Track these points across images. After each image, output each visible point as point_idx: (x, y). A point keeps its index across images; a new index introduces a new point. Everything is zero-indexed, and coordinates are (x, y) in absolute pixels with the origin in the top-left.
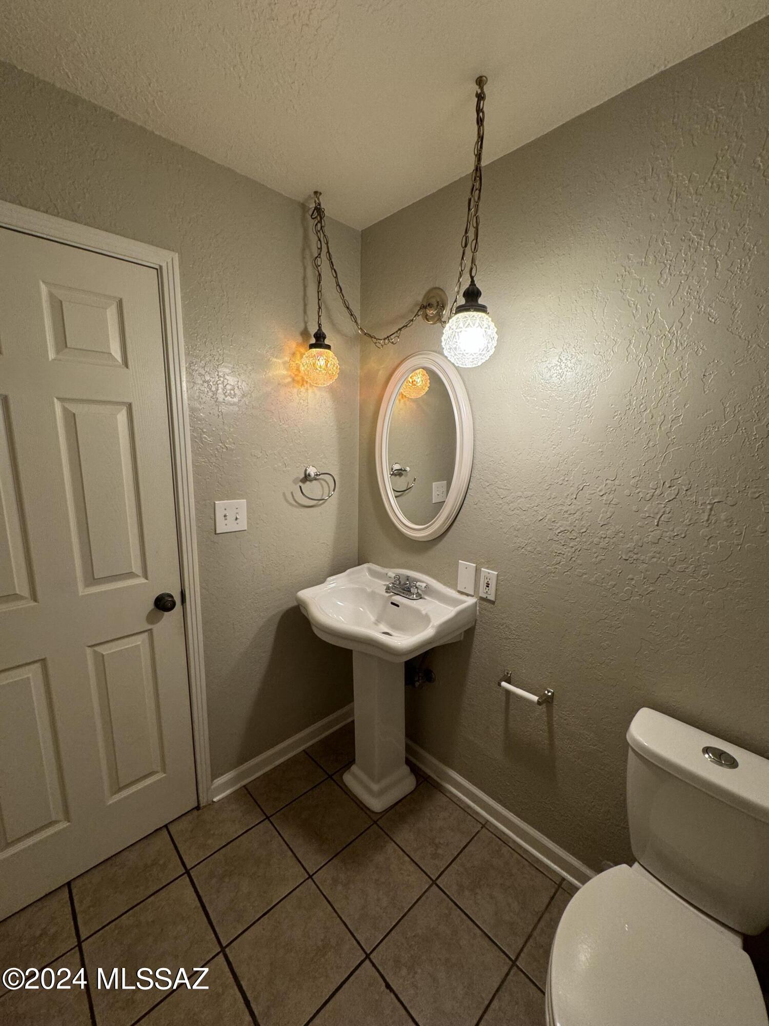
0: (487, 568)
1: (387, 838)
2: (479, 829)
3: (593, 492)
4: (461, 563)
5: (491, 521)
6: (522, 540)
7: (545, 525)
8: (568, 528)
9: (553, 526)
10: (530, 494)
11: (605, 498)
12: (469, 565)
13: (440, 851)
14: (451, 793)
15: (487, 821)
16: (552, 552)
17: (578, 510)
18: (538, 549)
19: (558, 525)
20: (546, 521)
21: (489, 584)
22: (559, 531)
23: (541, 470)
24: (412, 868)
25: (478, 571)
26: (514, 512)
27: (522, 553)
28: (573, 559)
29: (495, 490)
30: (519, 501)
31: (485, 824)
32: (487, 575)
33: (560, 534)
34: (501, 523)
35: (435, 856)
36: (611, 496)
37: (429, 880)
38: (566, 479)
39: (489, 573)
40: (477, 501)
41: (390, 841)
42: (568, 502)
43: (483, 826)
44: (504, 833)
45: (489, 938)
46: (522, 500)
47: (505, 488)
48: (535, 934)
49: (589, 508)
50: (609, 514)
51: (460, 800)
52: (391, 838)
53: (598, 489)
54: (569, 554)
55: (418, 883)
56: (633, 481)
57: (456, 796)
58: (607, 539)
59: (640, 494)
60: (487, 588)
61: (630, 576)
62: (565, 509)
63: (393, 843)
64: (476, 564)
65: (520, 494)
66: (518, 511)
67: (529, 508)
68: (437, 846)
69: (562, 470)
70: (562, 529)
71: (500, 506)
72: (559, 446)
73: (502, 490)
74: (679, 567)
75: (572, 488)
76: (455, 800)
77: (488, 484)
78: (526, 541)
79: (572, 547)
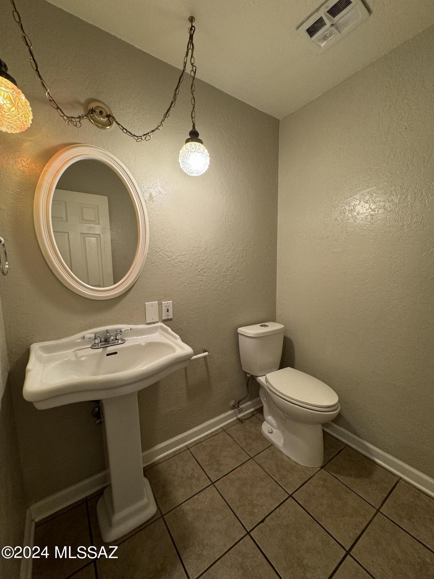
0: (165, 301)
1: (178, 508)
2: (189, 451)
3: (211, 249)
4: (147, 304)
5: (165, 272)
6: (183, 279)
7: (194, 268)
8: (203, 267)
9: (197, 268)
10: (185, 253)
11: (215, 251)
12: (153, 303)
13: (196, 475)
14: (161, 459)
15: (186, 446)
16: (198, 281)
17: (206, 258)
18: (191, 281)
19: (199, 267)
20: (194, 266)
21: (168, 310)
22: (200, 269)
23: (188, 240)
24: (202, 494)
25: (160, 305)
26: (177, 264)
27: (184, 286)
28: (207, 281)
29: (165, 253)
30: (179, 258)
31: (187, 448)
32: (167, 305)
33: (201, 271)
34: (171, 272)
35: (198, 479)
36: (217, 251)
37: (211, 486)
38: (200, 245)
39: (168, 303)
40: (154, 261)
41: (181, 506)
42: (202, 255)
43: (188, 449)
44: (196, 441)
45: (242, 465)
46: (180, 257)
47: (171, 251)
48: (242, 446)
49: (210, 257)
50: (217, 258)
51: (168, 455)
52: (179, 506)
53: (212, 248)
54: (205, 279)
55: (211, 492)
56: (222, 244)
57: (164, 457)
58: (217, 269)
59: (225, 249)
60: (168, 312)
61: (226, 282)
62: (201, 258)
63: (183, 504)
64: (158, 301)
65: (179, 254)
66: (180, 263)
67: (185, 260)
68: (193, 476)
69: (198, 240)
70: (201, 268)
71: (169, 262)
72: (195, 229)
73: (169, 253)
74: (237, 274)
75: (203, 249)
76: (167, 458)
77: (160, 250)
78: (186, 279)
79: (206, 276)
